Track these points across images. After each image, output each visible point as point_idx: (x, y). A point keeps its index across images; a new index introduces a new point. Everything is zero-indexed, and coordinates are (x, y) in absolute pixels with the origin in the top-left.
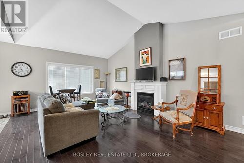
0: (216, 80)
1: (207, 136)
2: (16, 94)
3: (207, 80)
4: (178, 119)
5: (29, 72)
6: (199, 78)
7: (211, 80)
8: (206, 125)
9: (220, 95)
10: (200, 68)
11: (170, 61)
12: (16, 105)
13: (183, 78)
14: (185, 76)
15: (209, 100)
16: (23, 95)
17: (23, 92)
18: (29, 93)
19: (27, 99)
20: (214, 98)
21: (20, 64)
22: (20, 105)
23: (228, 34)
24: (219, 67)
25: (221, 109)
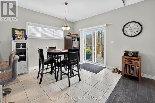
2: (126, 54)
5: (139, 31)
12: (126, 65)
16: (132, 56)
17: (133, 53)
18: (139, 55)
19: (138, 62)
21: (130, 24)
22: (130, 66)
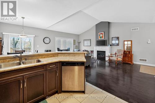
0: (130, 46)
1: (127, 65)
3: (127, 46)
4: (117, 59)
5: (49, 42)
6: (124, 45)
7: (128, 46)
8: (127, 62)
9: (131, 51)
10: (124, 41)
11: (112, 38)
13: (118, 45)
14: (119, 43)
15: (128, 53)
20: (129, 52)
21: (46, 38)
23: (134, 29)
24: (131, 41)
25: (132, 55)
